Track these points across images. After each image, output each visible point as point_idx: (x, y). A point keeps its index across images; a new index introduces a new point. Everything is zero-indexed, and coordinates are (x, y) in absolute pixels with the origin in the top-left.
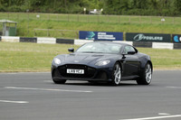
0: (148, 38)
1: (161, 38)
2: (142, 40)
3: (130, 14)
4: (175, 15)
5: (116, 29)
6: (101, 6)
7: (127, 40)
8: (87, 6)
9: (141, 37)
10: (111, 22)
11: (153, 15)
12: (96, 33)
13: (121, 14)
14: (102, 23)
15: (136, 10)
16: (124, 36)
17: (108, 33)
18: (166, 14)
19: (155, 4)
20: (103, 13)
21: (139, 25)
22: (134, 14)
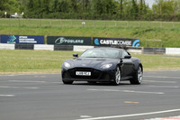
0: (69, 41)
1: (82, 41)
2: (64, 43)
3: (51, 18)
4: (95, 18)
5: (37, 33)
6: (22, 10)
7: (48, 43)
8: (8, 9)
9: (62, 40)
10: (32, 25)
11: (74, 18)
12: (17, 37)
13: (42, 18)
14: (23, 26)
15: (57, 13)
16: (46, 40)
17: (29, 37)
18: (87, 18)
19: (75, 7)
20: (24, 17)
21: (60, 29)
22: (55, 17)
